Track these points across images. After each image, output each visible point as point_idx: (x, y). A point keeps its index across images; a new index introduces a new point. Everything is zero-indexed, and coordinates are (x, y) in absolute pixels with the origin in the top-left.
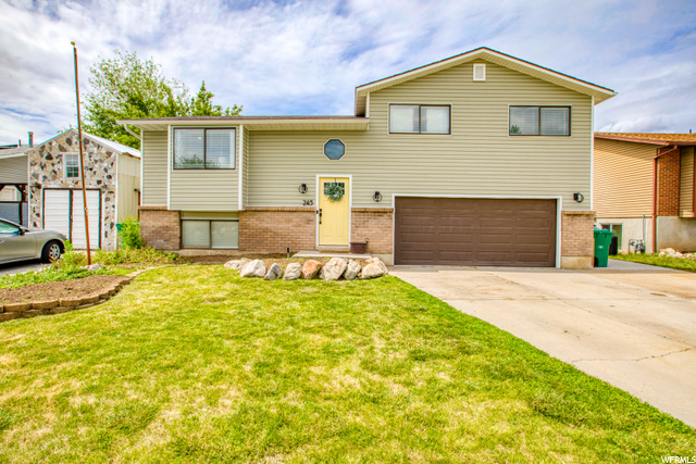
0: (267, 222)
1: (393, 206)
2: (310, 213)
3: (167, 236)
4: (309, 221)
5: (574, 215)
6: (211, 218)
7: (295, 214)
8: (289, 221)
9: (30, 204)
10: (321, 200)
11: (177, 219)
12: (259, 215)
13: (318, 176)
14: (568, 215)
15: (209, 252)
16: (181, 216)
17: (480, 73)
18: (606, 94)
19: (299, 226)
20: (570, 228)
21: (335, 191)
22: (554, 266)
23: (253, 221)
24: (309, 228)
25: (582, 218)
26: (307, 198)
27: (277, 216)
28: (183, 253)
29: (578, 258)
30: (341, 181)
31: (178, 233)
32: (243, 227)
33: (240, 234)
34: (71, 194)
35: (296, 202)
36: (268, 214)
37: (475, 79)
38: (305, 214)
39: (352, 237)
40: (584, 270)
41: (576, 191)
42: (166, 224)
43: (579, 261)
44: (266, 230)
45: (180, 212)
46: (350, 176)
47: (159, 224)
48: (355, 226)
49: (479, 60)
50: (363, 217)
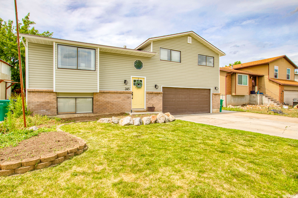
0: (108, 98)
1: (162, 91)
3: (48, 107)
4: (129, 98)
6: (76, 96)
7: (122, 94)
8: (119, 98)
10: (133, 88)
11: (54, 97)
12: (104, 95)
13: (132, 76)
14: (214, 94)
16: (58, 95)
17: (190, 40)
18: (223, 54)
19: (124, 100)
20: (214, 99)
21: (138, 84)
22: (210, 112)
23: (101, 98)
24: (128, 101)
25: (217, 95)
26: (127, 87)
27: (113, 95)
28: (59, 117)
29: (216, 109)
30: (141, 79)
31: (55, 105)
32: (95, 101)
33: (94, 105)
35: (122, 89)
36: (109, 94)
37: (188, 43)
38: (127, 94)
39: (147, 104)
40: (218, 113)
41: (216, 86)
42: (47, 100)
44: (108, 103)
45: (57, 93)
46: (145, 77)
47: (42, 100)
48: (148, 100)
49: (189, 35)
50: (151, 96)
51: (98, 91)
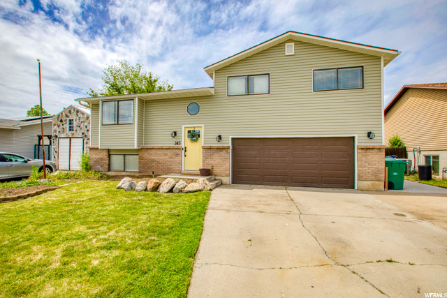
0: (154, 156)
1: (230, 145)
2: (178, 149)
3: (102, 163)
4: (177, 155)
5: (367, 149)
6: (125, 153)
7: (169, 151)
8: (166, 155)
9: (53, 147)
10: (185, 141)
11: (107, 154)
12: (149, 151)
13: (183, 126)
14: (362, 149)
15: (123, 173)
16: (109, 153)
18: (392, 55)
19: (172, 158)
20: (364, 159)
21: (194, 136)
22: (353, 187)
23: (146, 155)
24: (177, 159)
25: (374, 151)
26: (177, 140)
27: (159, 152)
28: (110, 173)
29: (372, 182)
30: (198, 129)
31: (107, 162)
32: (141, 158)
33: (140, 163)
34: (70, 140)
35: (170, 142)
36: (153, 150)
37: (286, 54)
38: (175, 151)
39: (203, 165)
40: (377, 191)
41: (369, 130)
42: (102, 157)
43: (373, 185)
44: (153, 161)
45: (109, 150)
46: (203, 125)
47: (98, 157)
48: (205, 158)
49: (290, 41)
50: (209, 152)
51: (136, 147)
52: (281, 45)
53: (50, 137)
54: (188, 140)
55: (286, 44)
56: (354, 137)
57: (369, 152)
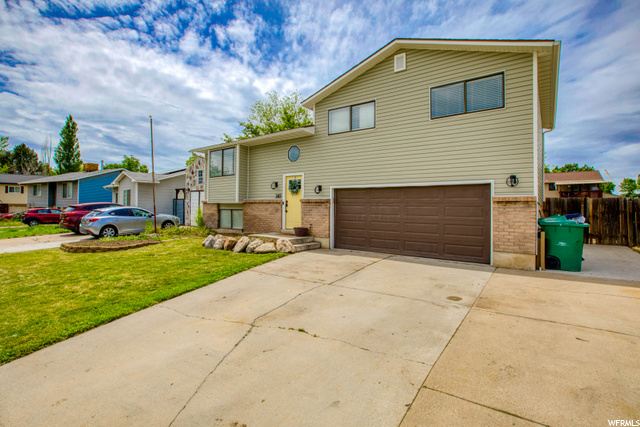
0: (256, 211)
1: (332, 197)
2: (278, 204)
3: (213, 219)
4: (277, 210)
5: (507, 202)
6: (232, 208)
7: (270, 205)
8: (267, 210)
9: (186, 201)
10: (286, 194)
11: (216, 209)
12: (252, 205)
13: (284, 175)
14: (499, 202)
15: (230, 231)
16: (219, 207)
17: (400, 63)
19: (272, 214)
20: (502, 218)
21: (295, 187)
22: (488, 262)
23: (249, 210)
24: (278, 215)
25: (518, 205)
26: (278, 193)
27: (261, 207)
28: (219, 230)
29: (515, 255)
30: (297, 178)
31: (217, 218)
32: (245, 214)
33: (244, 219)
35: (271, 196)
37: (395, 71)
38: (275, 205)
39: (302, 223)
40: (522, 270)
41: (513, 172)
42: (212, 212)
43: (516, 259)
44: (255, 217)
45: (219, 205)
46: (303, 174)
47: (210, 212)
48: (304, 214)
49: (400, 50)
50: (309, 207)
51: (237, 201)
52: (389, 59)
53: (184, 190)
54: (289, 192)
55: (396, 57)
56: (489, 185)
57: (510, 208)
